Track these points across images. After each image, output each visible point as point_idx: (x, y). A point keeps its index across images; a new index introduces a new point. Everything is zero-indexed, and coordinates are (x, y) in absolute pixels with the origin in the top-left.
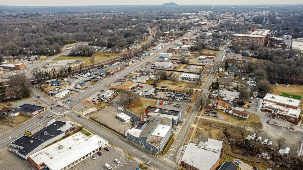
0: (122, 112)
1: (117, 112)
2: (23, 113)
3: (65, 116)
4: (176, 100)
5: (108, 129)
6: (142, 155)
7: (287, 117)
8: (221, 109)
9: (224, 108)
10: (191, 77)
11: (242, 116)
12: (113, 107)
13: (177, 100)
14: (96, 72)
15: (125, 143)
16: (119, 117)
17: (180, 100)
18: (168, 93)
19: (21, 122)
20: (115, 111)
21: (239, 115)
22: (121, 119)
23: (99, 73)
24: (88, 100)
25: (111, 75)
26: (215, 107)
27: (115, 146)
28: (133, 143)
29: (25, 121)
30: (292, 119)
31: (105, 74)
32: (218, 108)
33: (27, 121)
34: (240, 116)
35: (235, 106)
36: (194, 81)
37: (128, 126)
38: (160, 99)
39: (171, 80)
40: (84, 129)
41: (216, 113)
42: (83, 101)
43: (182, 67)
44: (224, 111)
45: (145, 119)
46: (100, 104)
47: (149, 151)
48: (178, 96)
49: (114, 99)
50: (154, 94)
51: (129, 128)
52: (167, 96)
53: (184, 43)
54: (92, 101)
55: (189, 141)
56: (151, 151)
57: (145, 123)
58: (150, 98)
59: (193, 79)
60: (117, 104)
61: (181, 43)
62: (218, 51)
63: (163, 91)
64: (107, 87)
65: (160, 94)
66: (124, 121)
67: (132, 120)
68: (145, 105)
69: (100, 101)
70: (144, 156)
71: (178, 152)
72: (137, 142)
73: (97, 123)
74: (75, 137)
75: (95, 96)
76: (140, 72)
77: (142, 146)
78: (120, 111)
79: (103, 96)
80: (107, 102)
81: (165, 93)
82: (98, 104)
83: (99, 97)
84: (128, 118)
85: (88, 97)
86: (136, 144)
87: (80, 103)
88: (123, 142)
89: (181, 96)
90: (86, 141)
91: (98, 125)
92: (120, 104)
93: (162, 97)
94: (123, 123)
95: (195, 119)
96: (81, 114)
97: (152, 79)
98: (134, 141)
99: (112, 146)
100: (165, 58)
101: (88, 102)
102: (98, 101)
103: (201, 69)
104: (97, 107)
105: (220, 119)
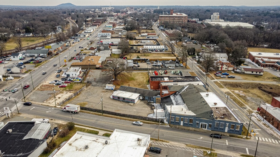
0: (115, 90)
1: (107, 92)
3: (19, 113)
4: (169, 68)
5: (118, 117)
6: (222, 143)
8: (227, 70)
9: (230, 69)
11: (257, 72)
13: (171, 68)
14: (30, 54)
15: (172, 132)
16: (119, 98)
17: (174, 68)
18: (151, 63)
20: (103, 91)
21: (253, 72)
22: (124, 99)
23: (36, 55)
24: (44, 84)
25: (56, 55)
26: (220, 69)
27: (163, 141)
28: (183, 128)
31: (46, 55)
32: (223, 69)
34: (254, 73)
35: (237, 66)
36: (161, 51)
37: (144, 107)
38: (150, 69)
39: (135, 52)
40: (76, 126)
41: (228, 75)
42: (39, 87)
43: (133, 42)
44: (233, 72)
45: (165, 92)
46: (72, 86)
47: (223, 133)
48: (167, 63)
49: (88, 78)
50: (137, 66)
51: (148, 109)
52: (153, 66)
53: (114, 25)
54: (55, 85)
55: (248, 108)
56: (224, 132)
57: (169, 97)
58: (135, 70)
59: (159, 49)
60: (97, 82)
61: (111, 25)
62: (152, 30)
63: (141, 62)
64: (62, 66)
65: (143, 65)
66: (133, 101)
67: (141, 98)
68: (136, 78)
69: (69, 83)
70: (227, 144)
71: (258, 124)
72: (192, 125)
73: (92, 112)
74: (77, 144)
75: (54, 78)
76: (92, 49)
77: (204, 129)
78: (109, 90)
79: (68, 76)
80: (80, 81)
81: (148, 63)
82: (68, 86)
83: (62, 78)
84: (135, 96)
85: (42, 80)
86: (191, 128)
87: (34, 91)
88: (167, 131)
89: (171, 63)
90: (107, 146)
91: (96, 114)
92: (101, 82)
93: (150, 68)
94: (132, 104)
95: (214, 83)
96: (50, 105)
97: (114, 54)
98: (184, 124)
99: (158, 142)
100: (106, 36)
101: (49, 86)
102: (65, 83)
103: (155, 42)
104: (70, 90)
105: (240, 80)
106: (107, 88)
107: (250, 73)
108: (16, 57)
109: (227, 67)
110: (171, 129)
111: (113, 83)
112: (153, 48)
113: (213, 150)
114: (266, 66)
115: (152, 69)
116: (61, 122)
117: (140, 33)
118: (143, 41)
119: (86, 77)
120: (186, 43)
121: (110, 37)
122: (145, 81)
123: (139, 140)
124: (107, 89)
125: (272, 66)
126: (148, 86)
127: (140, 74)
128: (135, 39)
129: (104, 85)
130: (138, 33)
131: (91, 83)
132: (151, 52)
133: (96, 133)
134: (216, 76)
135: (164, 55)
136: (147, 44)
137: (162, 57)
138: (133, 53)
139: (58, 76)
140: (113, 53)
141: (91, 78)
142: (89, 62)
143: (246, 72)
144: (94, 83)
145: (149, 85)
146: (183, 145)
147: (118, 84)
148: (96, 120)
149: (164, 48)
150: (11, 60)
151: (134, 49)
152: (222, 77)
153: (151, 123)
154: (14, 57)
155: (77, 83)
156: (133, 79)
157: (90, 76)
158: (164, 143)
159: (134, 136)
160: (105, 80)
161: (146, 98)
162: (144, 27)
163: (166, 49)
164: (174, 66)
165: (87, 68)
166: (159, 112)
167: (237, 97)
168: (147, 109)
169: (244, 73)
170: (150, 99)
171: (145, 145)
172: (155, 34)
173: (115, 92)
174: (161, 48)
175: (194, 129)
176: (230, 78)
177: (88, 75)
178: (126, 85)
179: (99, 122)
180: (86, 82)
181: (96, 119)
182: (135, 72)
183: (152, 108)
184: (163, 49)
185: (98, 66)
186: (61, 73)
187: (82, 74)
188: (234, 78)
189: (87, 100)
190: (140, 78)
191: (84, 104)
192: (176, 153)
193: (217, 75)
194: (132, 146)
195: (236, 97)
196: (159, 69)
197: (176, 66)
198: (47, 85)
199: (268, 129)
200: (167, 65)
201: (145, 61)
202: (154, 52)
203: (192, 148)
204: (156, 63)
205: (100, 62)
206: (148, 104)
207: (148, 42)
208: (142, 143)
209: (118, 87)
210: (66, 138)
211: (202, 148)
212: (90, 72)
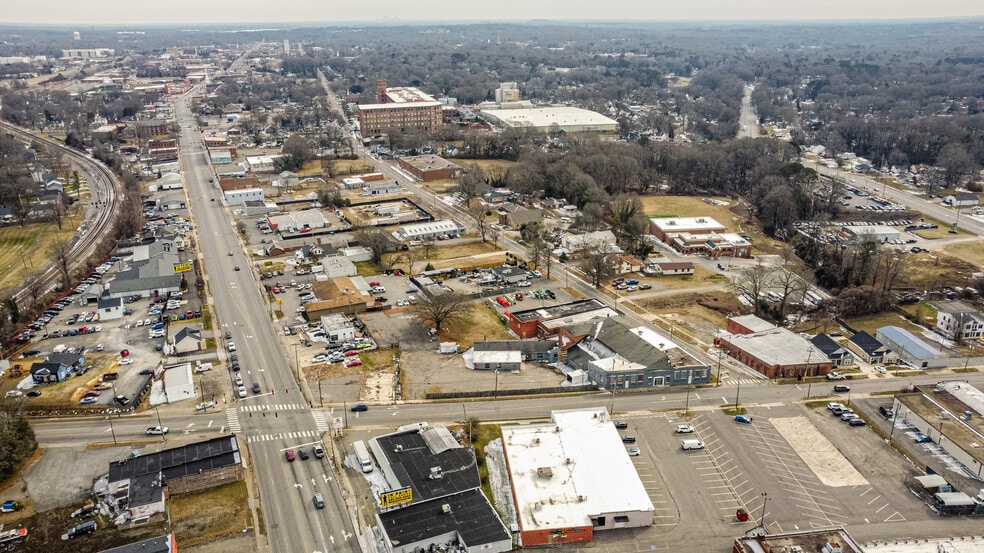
0: (461, 353)
7: (735, 250)
11: (683, 270)
12: (418, 353)
18: (471, 278)
21: (676, 271)
22: (499, 365)
23: (146, 294)
24: (304, 365)
25: (201, 287)
31: (177, 289)
34: (679, 272)
36: (453, 237)
38: (482, 295)
41: (636, 283)
42: (301, 374)
44: (643, 275)
46: (367, 359)
49: (376, 336)
53: (232, 153)
54: (329, 363)
59: (445, 233)
63: (446, 278)
64: (275, 316)
65: (457, 286)
67: (524, 358)
68: (473, 319)
69: (357, 355)
75: (303, 349)
78: (449, 353)
79: (335, 338)
80: (376, 346)
82: (363, 361)
83: (324, 346)
84: (515, 356)
87: (305, 383)
89: (515, 272)
92: (414, 339)
93: (477, 291)
94: (517, 372)
100: (262, 203)
102: (348, 355)
104: (378, 369)
105: (660, 290)
106: (443, 350)
107: (672, 272)
108: (113, 309)
111: (438, 338)
119: (370, 334)
120: (491, 201)
124: (444, 354)
125: (701, 250)
126: (511, 333)
127: (473, 309)
131: (398, 347)
137: (474, 257)
139: (307, 344)
142: (346, 298)
143: (665, 272)
144: (404, 346)
145: (511, 331)
147: (455, 339)
149: (454, 228)
150: (97, 321)
152: (629, 289)
154: (108, 310)
155: (370, 351)
156: (469, 324)
157: (376, 331)
160: (419, 336)
161: (533, 357)
163: (462, 231)
169: (662, 275)
173: (465, 355)
174: (448, 229)
176: (643, 289)
178: (471, 338)
180: (384, 345)
184: (455, 231)
185: (370, 304)
186: (300, 333)
188: (650, 288)
189: (432, 381)
190: (480, 316)
191: (437, 388)
193: (618, 286)
196: (502, 292)
198: (313, 368)
201: (453, 274)
202: (437, 242)
204: (480, 277)
205: (366, 293)
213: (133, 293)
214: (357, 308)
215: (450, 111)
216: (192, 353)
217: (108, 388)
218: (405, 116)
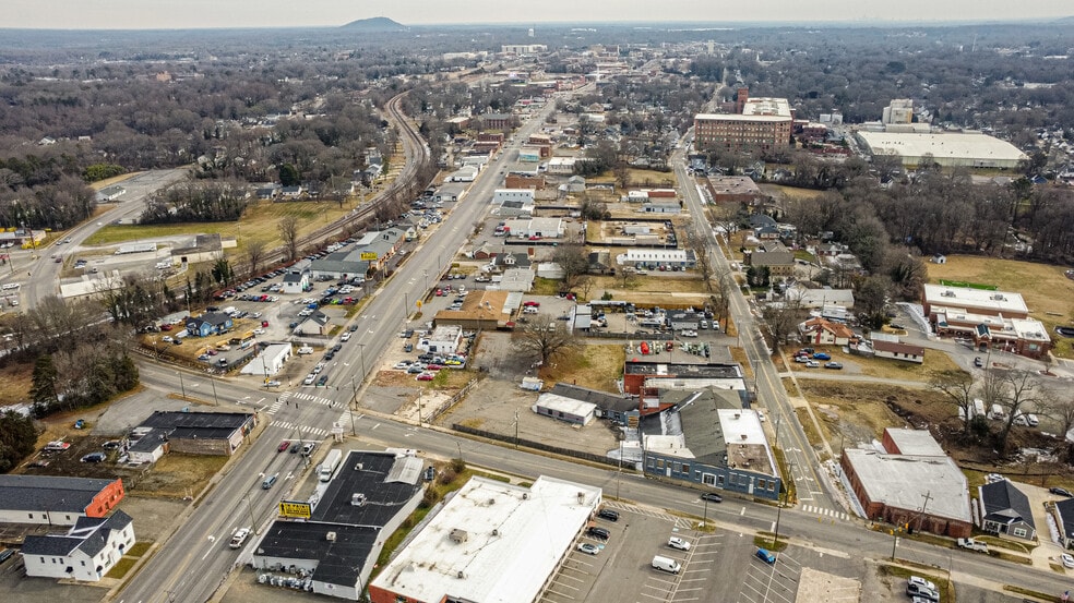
0: (542, 393)
1: (525, 395)
2: (182, 445)
3: (354, 435)
4: (684, 333)
5: (548, 453)
6: (733, 510)
7: (1019, 344)
8: (831, 343)
9: (841, 341)
10: (660, 259)
11: (906, 356)
12: (498, 383)
13: (687, 334)
14: (322, 273)
15: (646, 486)
16: (550, 411)
17: (696, 334)
18: (638, 316)
19: (199, 480)
20: (517, 393)
21: (896, 354)
22: (561, 414)
23: (337, 276)
24: (384, 368)
25: (387, 277)
26: (813, 341)
27: (625, 502)
28: (670, 480)
29: (211, 474)
30: (1033, 346)
31: (362, 275)
32: (822, 342)
33: (221, 472)
34: (901, 356)
35: (865, 332)
36: (675, 270)
37: (602, 434)
38: (631, 337)
39: (602, 274)
40: (467, 466)
41: (828, 359)
42: (373, 376)
43: (601, 231)
44: (846, 350)
45: (652, 403)
46: (444, 376)
47: (742, 495)
48: (679, 320)
49: (479, 356)
50: (599, 324)
51: (610, 439)
52: (642, 325)
53: (543, 151)
54: (406, 372)
55: (827, 447)
56: (748, 493)
57: (658, 414)
58: (593, 336)
59: (670, 264)
60: (502, 368)
61: (536, 153)
62: (667, 170)
63: (614, 312)
64: (412, 317)
65: (617, 322)
66: (580, 420)
67: (599, 413)
68: (595, 360)
69: (437, 369)
70: (742, 514)
71: (825, 483)
72: (687, 476)
73: (494, 441)
74: (473, 495)
75: (398, 353)
76: (480, 256)
77: (710, 485)
78: (530, 390)
79: (433, 349)
80: (462, 366)
81: (629, 317)
82: (436, 377)
83: (420, 354)
84: (585, 409)
85: (375, 358)
86: (685, 483)
87: (367, 385)
88: (637, 485)
89: (689, 318)
90: (526, 501)
91: (502, 446)
92: (511, 368)
93: (632, 331)
94: (578, 426)
95: (781, 381)
96: (409, 421)
97: (543, 278)
98: (672, 473)
99: (616, 503)
100: (520, 204)
101: (394, 376)
102: (429, 369)
103: (666, 232)
104: (443, 388)
105: (851, 374)
106: (524, 385)
107: (890, 355)
108: (294, 284)
109: (832, 336)
110: (646, 481)
111: (537, 371)
112: (653, 259)
113: (710, 521)
114: (951, 333)
115: (637, 336)
116: (437, 457)
117: (625, 187)
118: (629, 227)
119: (474, 353)
120: (759, 237)
121: (530, 209)
122: (614, 369)
123: (580, 495)
124: (526, 389)
125: (969, 335)
126: (620, 384)
127: (605, 350)
128: (608, 218)
129: (517, 377)
130: (619, 187)
131: (488, 371)
132: (645, 271)
133: (507, 481)
134: (796, 361)
135: (680, 286)
136: (640, 243)
137: (673, 294)
138: (597, 275)
139: (408, 349)
140: (541, 275)
141: (486, 357)
142: (480, 311)
143: (878, 353)
144: (495, 372)
145: (622, 382)
146: (660, 511)
147: (551, 378)
148: (505, 458)
149: (684, 259)
150: (282, 293)
151: (600, 265)
152: (809, 364)
153: (610, 469)
154: (290, 284)
155: (455, 369)
156: (585, 364)
157: (483, 351)
158: (627, 505)
159: (572, 489)
160: (520, 365)
161: (609, 415)
162: (641, 161)
163: (692, 264)
164: (696, 327)
165: (476, 328)
166: (629, 448)
167: (818, 420)
168: (607, 439)
169: (874, 357)
170: (617, 416)
171: (590, 505)
172: (672, 195)
173: (542, 397)
174: (676, 259)
175: (690, 484)
176: (828, 368)
177: (480, 348)
178: (567, 381)
179: (509, 462)
180: (475, 367)
181: (504, 454)
182: (592, 343)
183: (620, 437)
184: (683, 263)
185: (502, 323)
186: (414, 338)
187: (463, 345)
188: (839, 368)
189: (482, 414)
190: (604, 359)
191: (476, 423)
192: (644, 522)
193: (798, 359)
194: (568, 505)
195: (815, 421)
196: (655, 338)
197: (700, 328)
198: (388, 373)
199: (839, 492)
200: (676, 326)
201: (623, 308)
202: (656, 273)
203: (674, 517)
204: (650, 317)
205: (508, 311)
206: (613, 428)
207: (644, 232)
208: (586, 500)
209: (551, 384)
210: (453, 487)
211: (693, 517)
212: (483, 339)
213: (328, 273)
214: (486, 323)
215: (817, 130)
216: (313, 335)
217: (226, 351)
218: (744, 131)
